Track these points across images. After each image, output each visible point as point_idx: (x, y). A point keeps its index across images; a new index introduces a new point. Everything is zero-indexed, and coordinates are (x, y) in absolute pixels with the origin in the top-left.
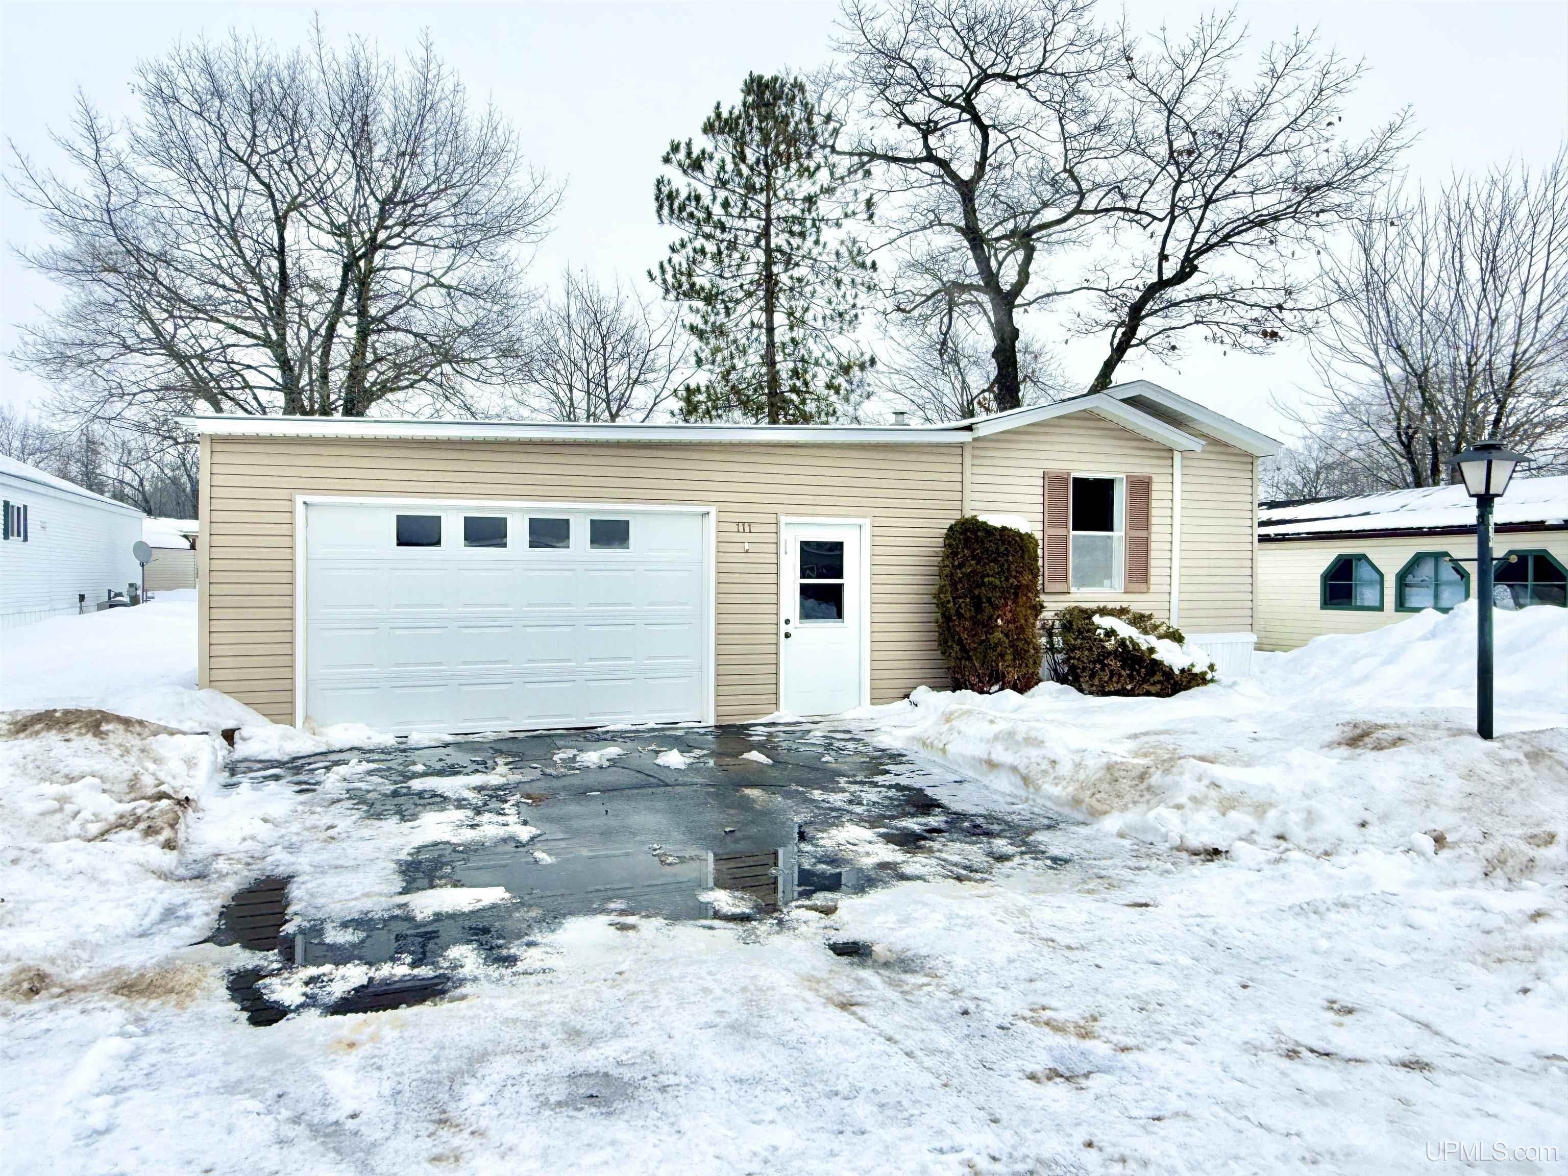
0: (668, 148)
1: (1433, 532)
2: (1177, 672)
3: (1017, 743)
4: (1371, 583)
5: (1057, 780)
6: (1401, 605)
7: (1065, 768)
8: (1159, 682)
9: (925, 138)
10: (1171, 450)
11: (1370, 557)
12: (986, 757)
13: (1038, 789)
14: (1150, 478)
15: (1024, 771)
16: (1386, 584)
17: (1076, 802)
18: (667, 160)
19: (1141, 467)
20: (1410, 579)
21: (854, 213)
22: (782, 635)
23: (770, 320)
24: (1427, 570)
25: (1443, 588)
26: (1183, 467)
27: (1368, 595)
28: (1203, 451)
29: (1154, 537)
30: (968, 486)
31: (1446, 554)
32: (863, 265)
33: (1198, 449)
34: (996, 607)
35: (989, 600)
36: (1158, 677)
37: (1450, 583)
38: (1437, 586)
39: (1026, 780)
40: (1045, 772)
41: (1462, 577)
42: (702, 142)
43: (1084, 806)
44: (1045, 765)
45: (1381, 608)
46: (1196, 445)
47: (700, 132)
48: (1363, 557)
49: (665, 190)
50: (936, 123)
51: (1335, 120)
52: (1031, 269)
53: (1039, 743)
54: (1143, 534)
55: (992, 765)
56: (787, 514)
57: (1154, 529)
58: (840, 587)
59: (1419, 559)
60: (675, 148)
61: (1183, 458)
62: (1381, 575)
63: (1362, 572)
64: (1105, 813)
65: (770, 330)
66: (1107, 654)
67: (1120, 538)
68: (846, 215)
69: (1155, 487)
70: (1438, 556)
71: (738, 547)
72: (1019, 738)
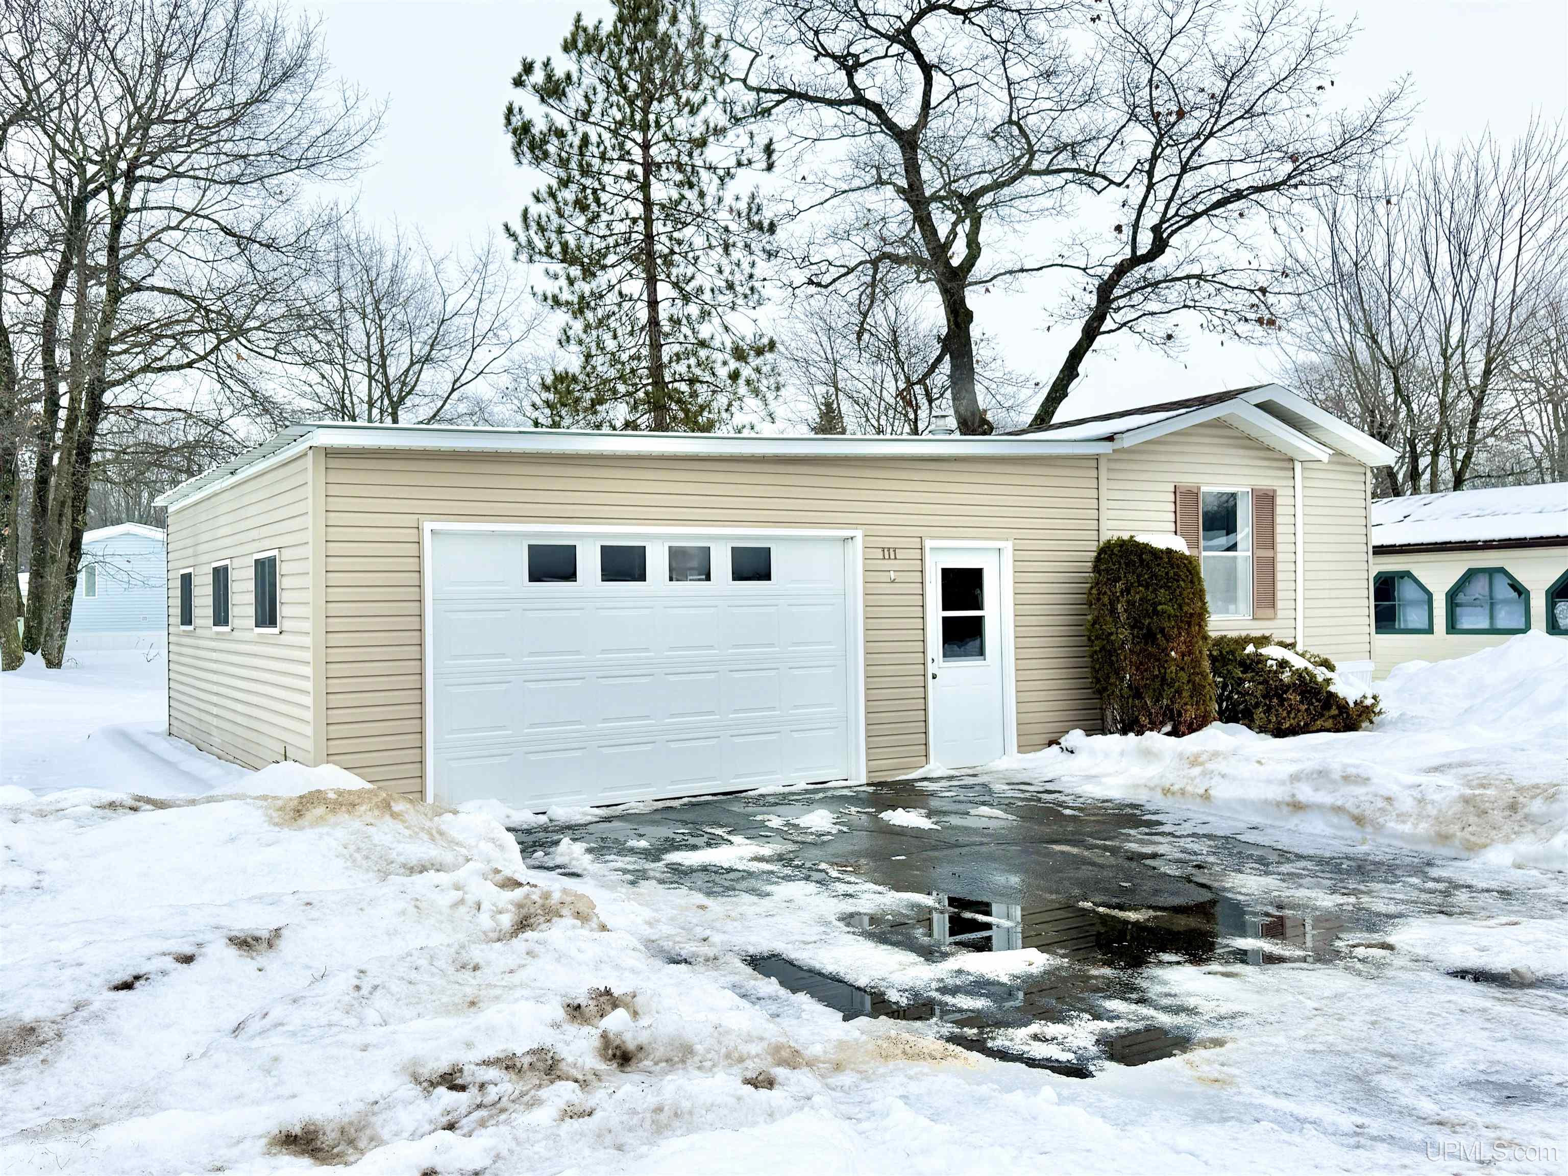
0: (519, 68)
1: (1488, 545)
2: (1352, 705)
3: (1334, 782)
4: (1415, 603)
5: (1402, 817)
6: (1452, 627)
7: (1406, 803)
8: (1333, 717)
9: (850, 76)
10: (1292, 460)
11: (1415, 573)
12: (1288, 799)
13: (1379, 828)
14: (1275, 491)
15: (1356, 812)
16: (1435, 604)
17: (1444, 838)
18: (518, 82)
19: (1265, 480)
20: (1461, 598)
21: (750, 162)
22: (930, 676)
23: (652, 292)
24: (1479, 587)
25: (1498, 607)
26: (1304, 478)
27: (1413, 617)
28: (1329, 462)
29: (1280, 557)
30: (1104, 504)
31: (1502, 571)
32: (759, 227)
33: (1325, 458)
34: (1168, 638)
35: (1162, 630)
36: (1334, 711)
37: (1506, 602)
38: (1492, 605)
39: (1359, 820)
40: (1382, 810)
41: (1520, 594)
42: (563, 64)
43: (1457, 843)
44: (1380, 804)
45: (1430, 630)
46: (1323, 454)
47: (559, 50)
48: (1408, 574)
49: (516, 121)
50: (857, 57)
51: (1327, 84)
52: (981, 238)
53: (1366, 781)
54: (1269, 553)
55: (1297, 807)
56: (933, 538)
57: (1279, 547)
58: (980, 619)
59: (1470, 575)
60: (528, 68)
61: (1303, 469)
62: (1430, 595)
63: (1406, 591)
64: (1485, 846)
65: (653, 304)
66: (1286, 688)
67: (1247, 558)
68: (739, 164)
69: (1279, 501)
70: (1491, 572)
71: (884, 577)
72: (1336, 776)
